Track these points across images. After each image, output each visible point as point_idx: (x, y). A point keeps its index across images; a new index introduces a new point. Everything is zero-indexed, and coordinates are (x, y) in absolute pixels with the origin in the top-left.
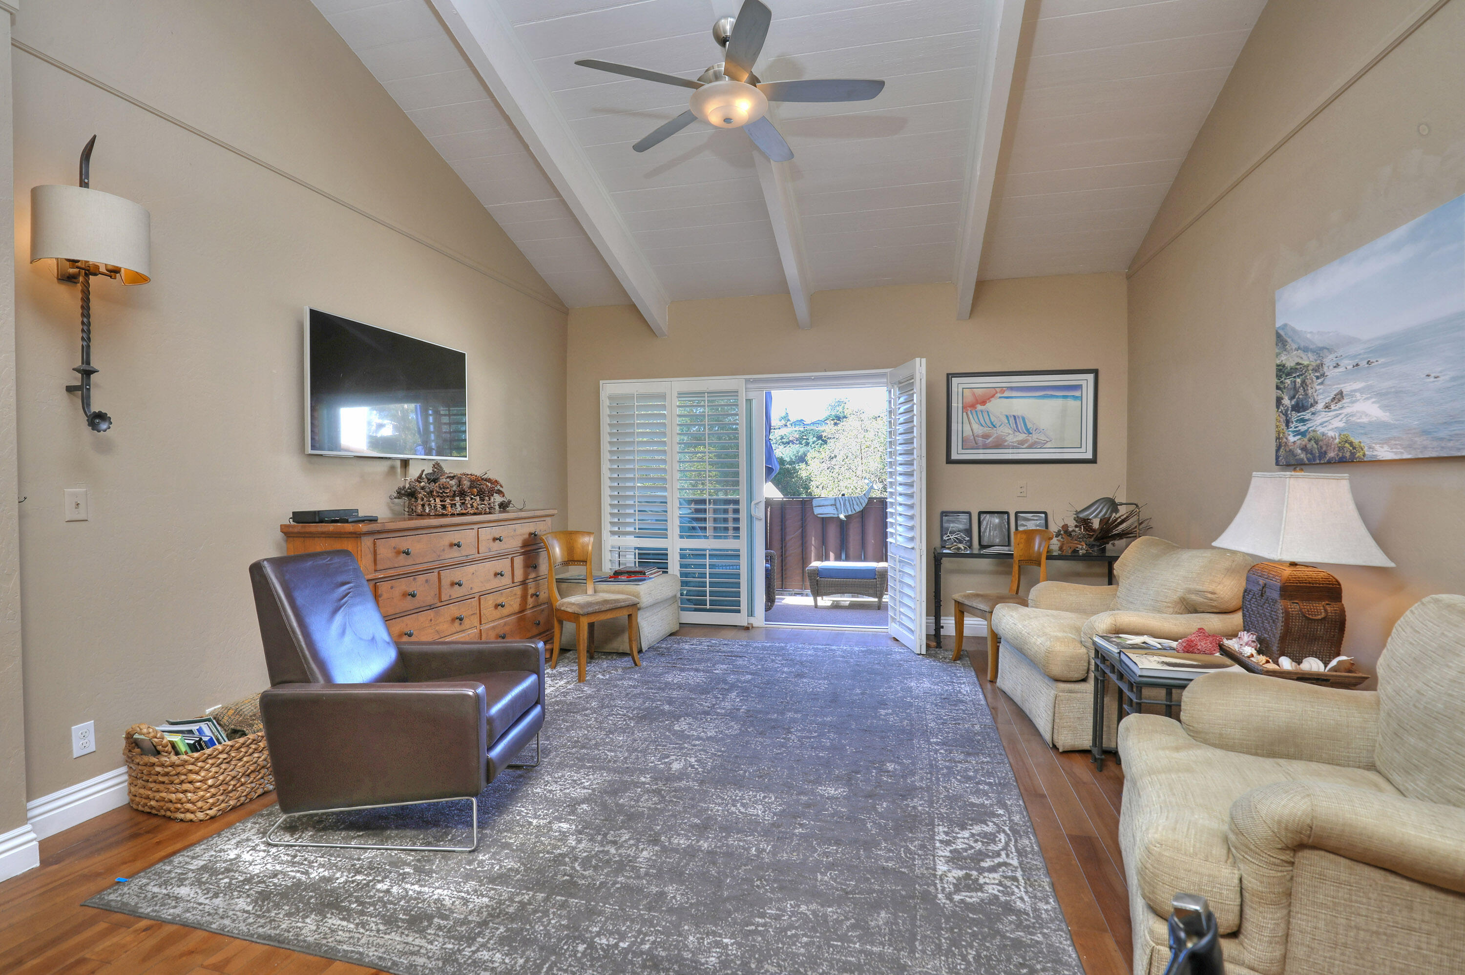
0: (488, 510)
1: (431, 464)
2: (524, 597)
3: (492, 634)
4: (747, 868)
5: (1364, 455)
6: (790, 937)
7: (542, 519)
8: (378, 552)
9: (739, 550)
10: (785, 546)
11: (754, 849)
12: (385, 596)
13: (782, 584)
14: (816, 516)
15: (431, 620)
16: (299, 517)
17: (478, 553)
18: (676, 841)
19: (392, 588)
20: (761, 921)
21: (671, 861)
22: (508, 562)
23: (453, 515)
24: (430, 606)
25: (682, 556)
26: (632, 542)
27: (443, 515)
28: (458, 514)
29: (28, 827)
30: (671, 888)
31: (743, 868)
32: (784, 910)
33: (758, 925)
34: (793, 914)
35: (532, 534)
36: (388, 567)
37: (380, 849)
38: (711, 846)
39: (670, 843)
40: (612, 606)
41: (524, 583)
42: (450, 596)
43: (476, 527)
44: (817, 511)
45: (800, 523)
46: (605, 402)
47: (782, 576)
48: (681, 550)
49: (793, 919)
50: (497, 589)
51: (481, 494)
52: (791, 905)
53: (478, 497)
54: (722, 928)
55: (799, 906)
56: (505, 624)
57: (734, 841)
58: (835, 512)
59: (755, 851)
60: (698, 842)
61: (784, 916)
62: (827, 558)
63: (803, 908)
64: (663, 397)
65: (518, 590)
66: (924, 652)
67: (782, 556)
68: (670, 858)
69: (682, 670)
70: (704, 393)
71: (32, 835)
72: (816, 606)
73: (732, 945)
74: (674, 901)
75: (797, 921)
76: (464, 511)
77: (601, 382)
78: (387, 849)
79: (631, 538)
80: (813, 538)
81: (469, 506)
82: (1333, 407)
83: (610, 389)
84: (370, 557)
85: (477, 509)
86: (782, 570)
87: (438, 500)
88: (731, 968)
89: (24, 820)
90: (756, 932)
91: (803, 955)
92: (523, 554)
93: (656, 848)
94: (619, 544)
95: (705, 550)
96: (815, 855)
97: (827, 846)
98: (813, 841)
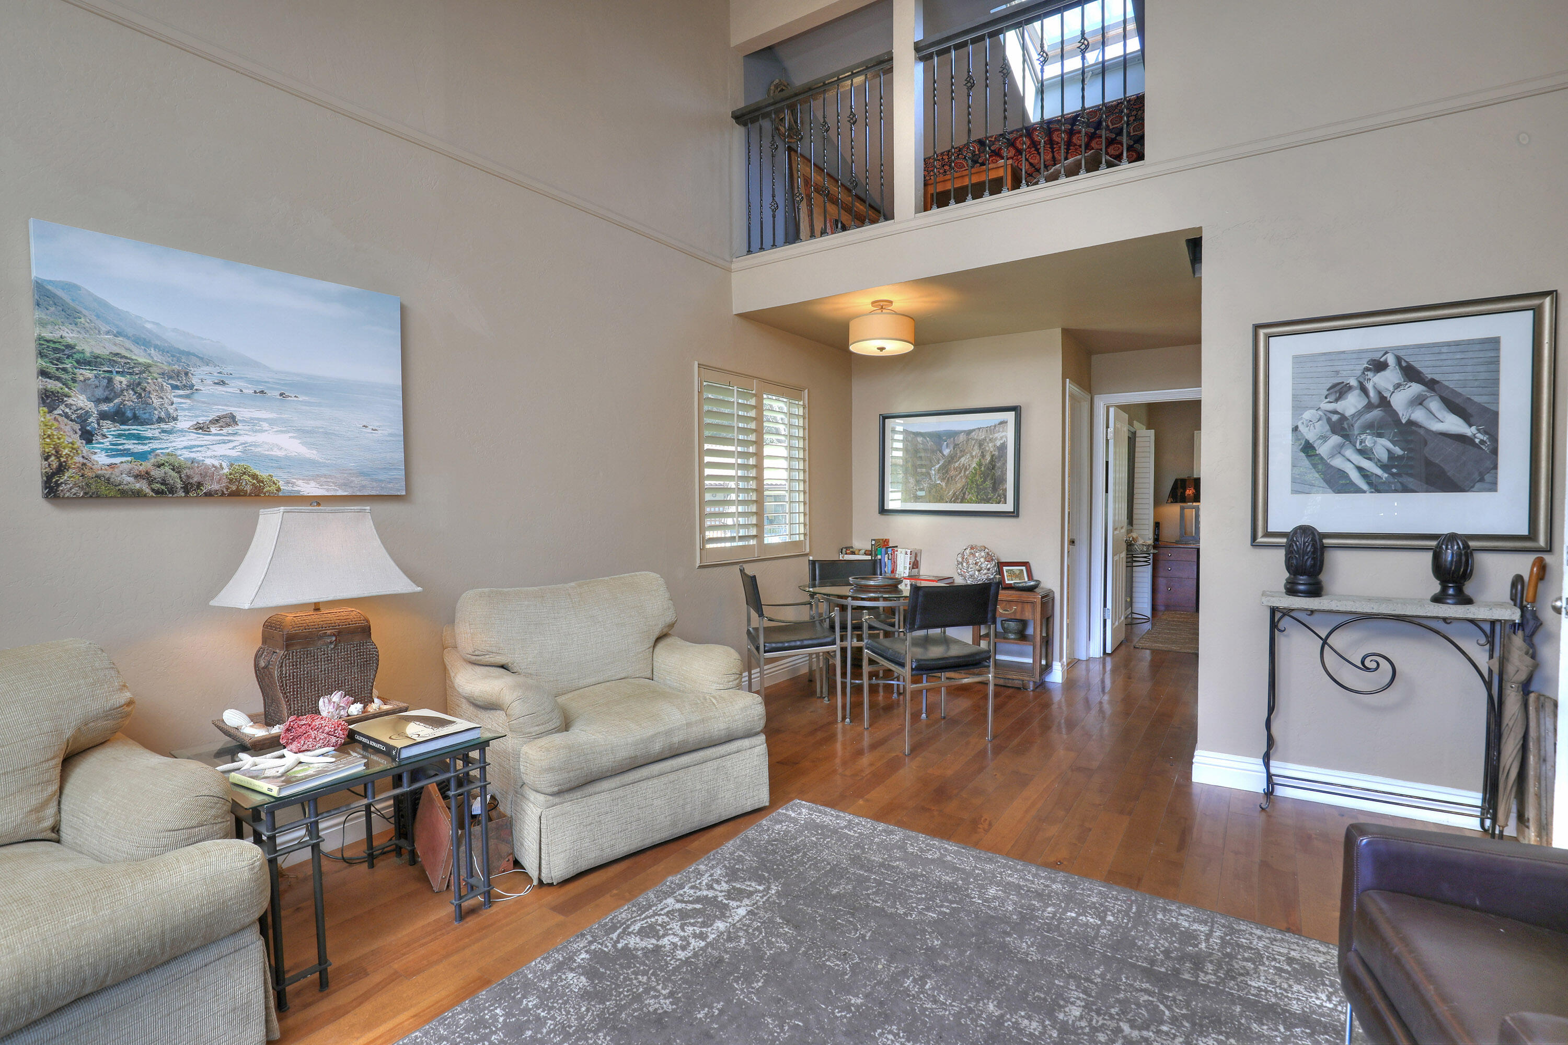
4: (943, 962)
5: (279, 490)
6: (924, 893)
11: (927, 987)
18: (1034, 1024)
20: (944, 910)
21: (1037, 994)
30: (1035, 958)
31: (948, 964)
32: (920, 913)
33: (947, 907)
34: (913, 909)
38: (984, 1004)
39: (1042, 1023)
49: (914, 905)
52: (911, 916)
54: (981, 911)
55: (905, 913)
57: (951, 1005)
59: (927, 983)
60: (1002, 1016)
61: (922, 909)
63: (901, 911)
68: (1039, 998)
73: (975, 898)
74: (1029, 943)
75: (912, 903)
82: (214, 430)
88: (977, 884)
90: (951, 902)
91: (919, 880)
93: (1061, 1016)
96: (857, 960)
97: (837, 968)
98: (848, 979)
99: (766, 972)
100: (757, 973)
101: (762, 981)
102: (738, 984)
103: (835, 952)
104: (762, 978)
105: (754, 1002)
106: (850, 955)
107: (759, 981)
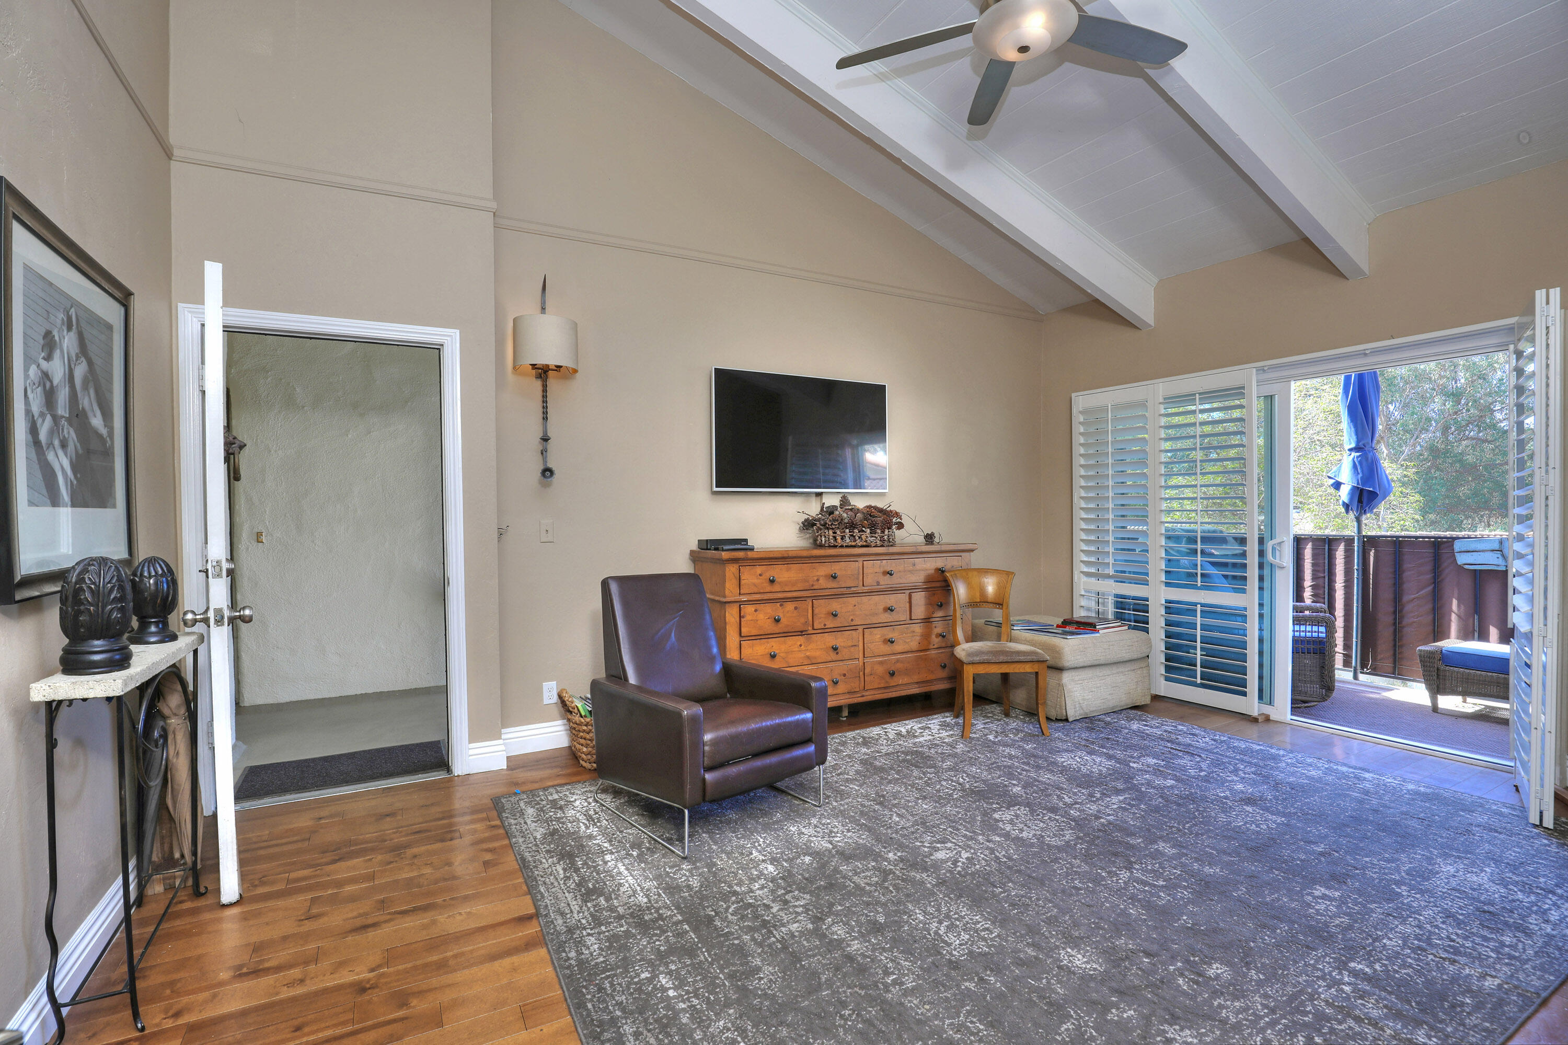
0: (878, 543)
1: (839, 498)
2: (926, 636)
3: (880, 670)
7: (958, 554)
8: (742, 578)
9: (1245, 609)
10: (1400, 611)
11: (894, 976)
12: (748, 618)
13: (1395, 667)
14: (1460, 568)
15: (801, 645)
16: (709, 544)
17: (863, 585)
18: (836, 928)
19: (756, 611)
21: (807, 944)
22: (903, 597)
23: (842, 546)
24: (802, 632)
25: (1168, 610)
26: (1112, 588)
27: (835, 546)
28: (846, 546)
29: (500, 742)
30: (771, 968)
35: (940, 570)
36: (753, 592)
37: (640, 830)
38: (859, 950)
39: (829, 926)
40: (1009, 659)
41: (927, 620)
42: (825, 625)
43: (861, 559)
44: (1462, 559)
45: (1429, 576)
46: (1078, 418)
47: (1395, 655)
48: (1167, 601)
50: (889, 624)
51: (873, 527)
53: (868, 531)
56: (898, 661)
57: (888, 957)
58: (1501, 561)
59: (893, 980)
60: (854, 939)
62: (1483, 636)
64: (1143, 405)
65: (918, 629)
66: (1549, 822)
67: (1395, 624)
68: (809, 941)
69: (1091, 753)
70: (1194, 395)
71: (503, 748)
72: (1435, 709)
74: (757, 981)
76: (853, 544)
77: (1073, 395)
78: (643, 832)
79: (1111, 582)
80: (1455, 602)
81: (857, 538)
83: (1082, 401)
84: (736, 582)
85: (866, 541)
86: (1395, 645)
87: (831, 532)
89: (499, 737)
92: (926, 589)
93: (811, 925)
94: (1098, 589)
95: (1195, 604)
96: (947, 1022)
97: (974, 1020)
98: (968, 1005)
99: (1057, 1037)
100: (1067, 1039)
101: (1062, 1029)
102: (1091, 1033)
103: (969, 1038)
104: (1063, 1032)
105: (1073, 1010)
106: (952, 1029)
107: (1066, 1030)
